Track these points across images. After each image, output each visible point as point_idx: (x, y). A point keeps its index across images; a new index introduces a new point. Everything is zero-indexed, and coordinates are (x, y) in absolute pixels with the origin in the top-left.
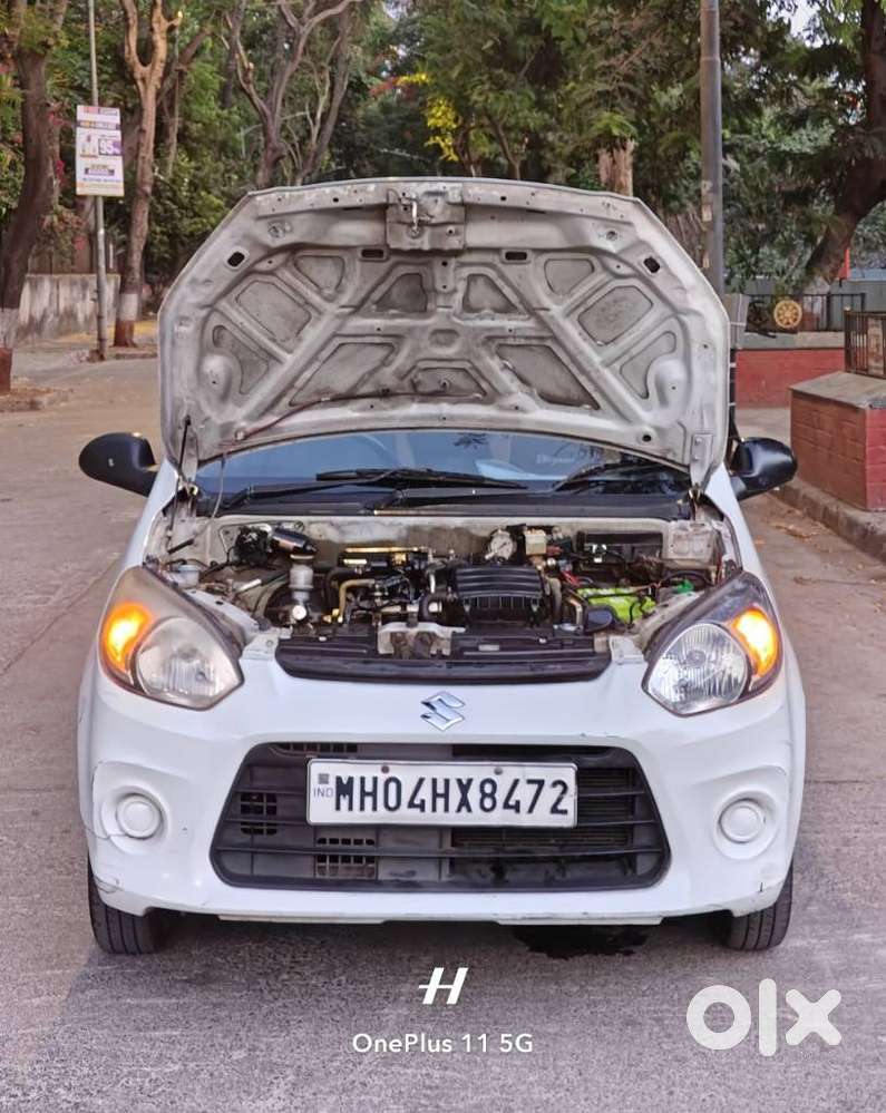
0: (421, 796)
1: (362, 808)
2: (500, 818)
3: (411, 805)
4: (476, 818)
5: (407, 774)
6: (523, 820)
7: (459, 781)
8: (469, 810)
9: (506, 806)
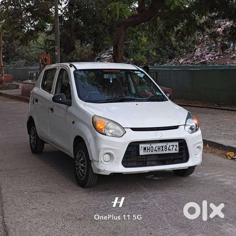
0: (156, 149)
1: (148, 152)
2: (168, 152)
3: (155, 151)
4: (164, 152)
5: (154, 145)
6: (171, 152)
7: (162, 146)
8: (163, 151)
9: (168, 150)
